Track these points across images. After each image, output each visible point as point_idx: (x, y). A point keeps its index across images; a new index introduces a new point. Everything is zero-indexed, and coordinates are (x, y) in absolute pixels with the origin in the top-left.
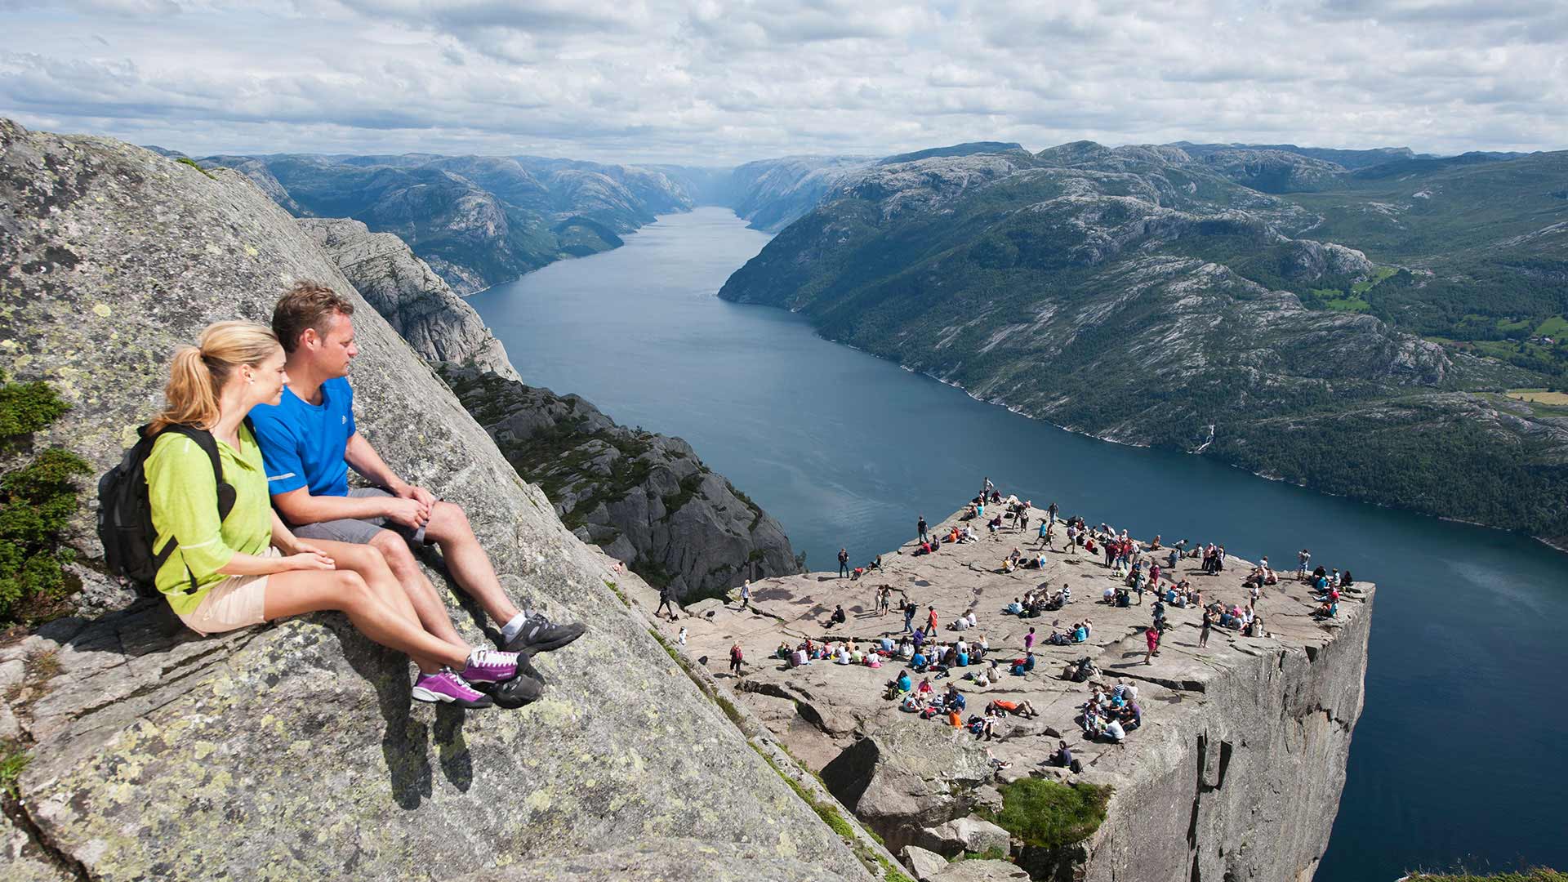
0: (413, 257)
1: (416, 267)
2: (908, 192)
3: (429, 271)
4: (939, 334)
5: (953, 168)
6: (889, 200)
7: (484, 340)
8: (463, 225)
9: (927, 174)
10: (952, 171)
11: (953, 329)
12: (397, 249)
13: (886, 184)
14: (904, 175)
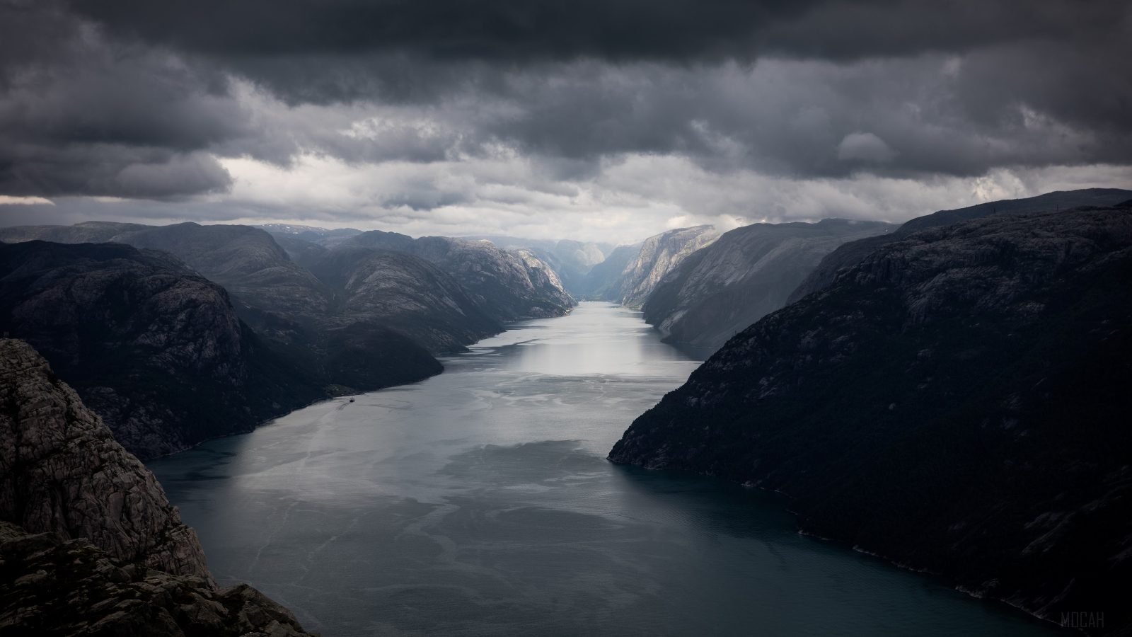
0: (53, 379)
1: (55, 395)
2: (957, 274)
3: (77, 403)
4: (1028, 525)
5: (1037, 231)
6: (923, 287)
7: (165, 529)
8: (163, 337)
9: (990, 242)
10: (1035, 235)
11: (1054, 517)
12: (25, 364)
13: (915, 259)
14: (948, 243)
